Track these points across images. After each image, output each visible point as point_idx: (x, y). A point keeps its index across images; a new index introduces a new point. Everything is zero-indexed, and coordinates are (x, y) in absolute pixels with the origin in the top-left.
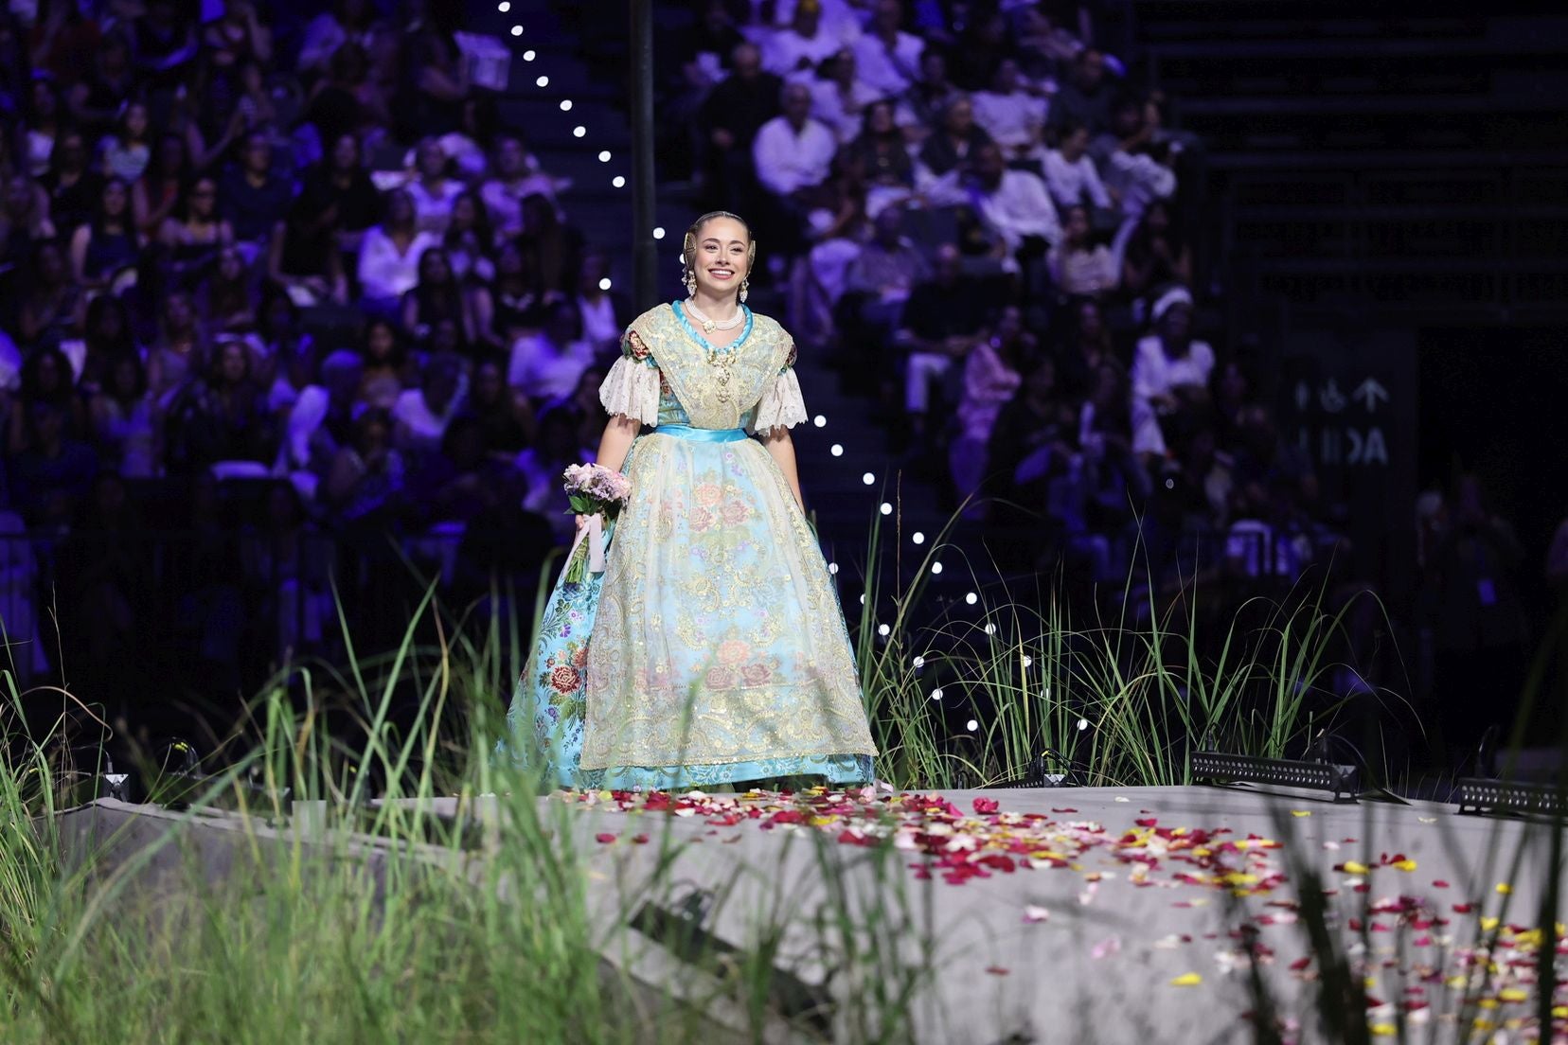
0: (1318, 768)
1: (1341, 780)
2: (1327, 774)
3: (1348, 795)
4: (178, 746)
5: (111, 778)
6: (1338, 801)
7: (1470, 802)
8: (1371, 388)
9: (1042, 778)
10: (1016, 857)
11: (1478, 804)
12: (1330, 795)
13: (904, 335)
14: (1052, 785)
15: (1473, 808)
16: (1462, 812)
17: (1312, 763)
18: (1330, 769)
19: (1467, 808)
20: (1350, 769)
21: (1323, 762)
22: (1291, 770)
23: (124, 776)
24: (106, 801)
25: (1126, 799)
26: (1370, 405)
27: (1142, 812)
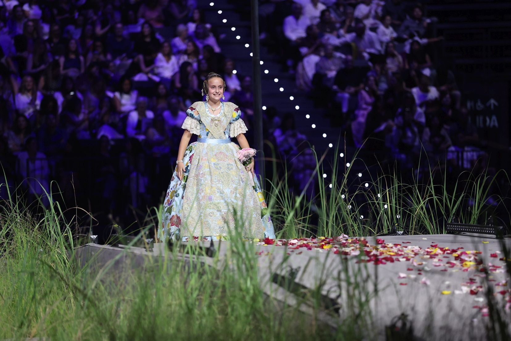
0: (490, 227)
1: (498, 231)
2: (493, 229)
4: (115, 226)
5: (92, 237)
8: (492, 102)
9: (396, 233)
10: (394, 258)
12: (494, 236)
13: (335, 87)
14: (399, 235)
17: (488, 226)
20: (501, 227)
21: (491, 225)
22: (481, 228)
23: (97, 236)
24: (91, 244)
25: (426, 239)
26: (492, 107)
27: (432, 243)
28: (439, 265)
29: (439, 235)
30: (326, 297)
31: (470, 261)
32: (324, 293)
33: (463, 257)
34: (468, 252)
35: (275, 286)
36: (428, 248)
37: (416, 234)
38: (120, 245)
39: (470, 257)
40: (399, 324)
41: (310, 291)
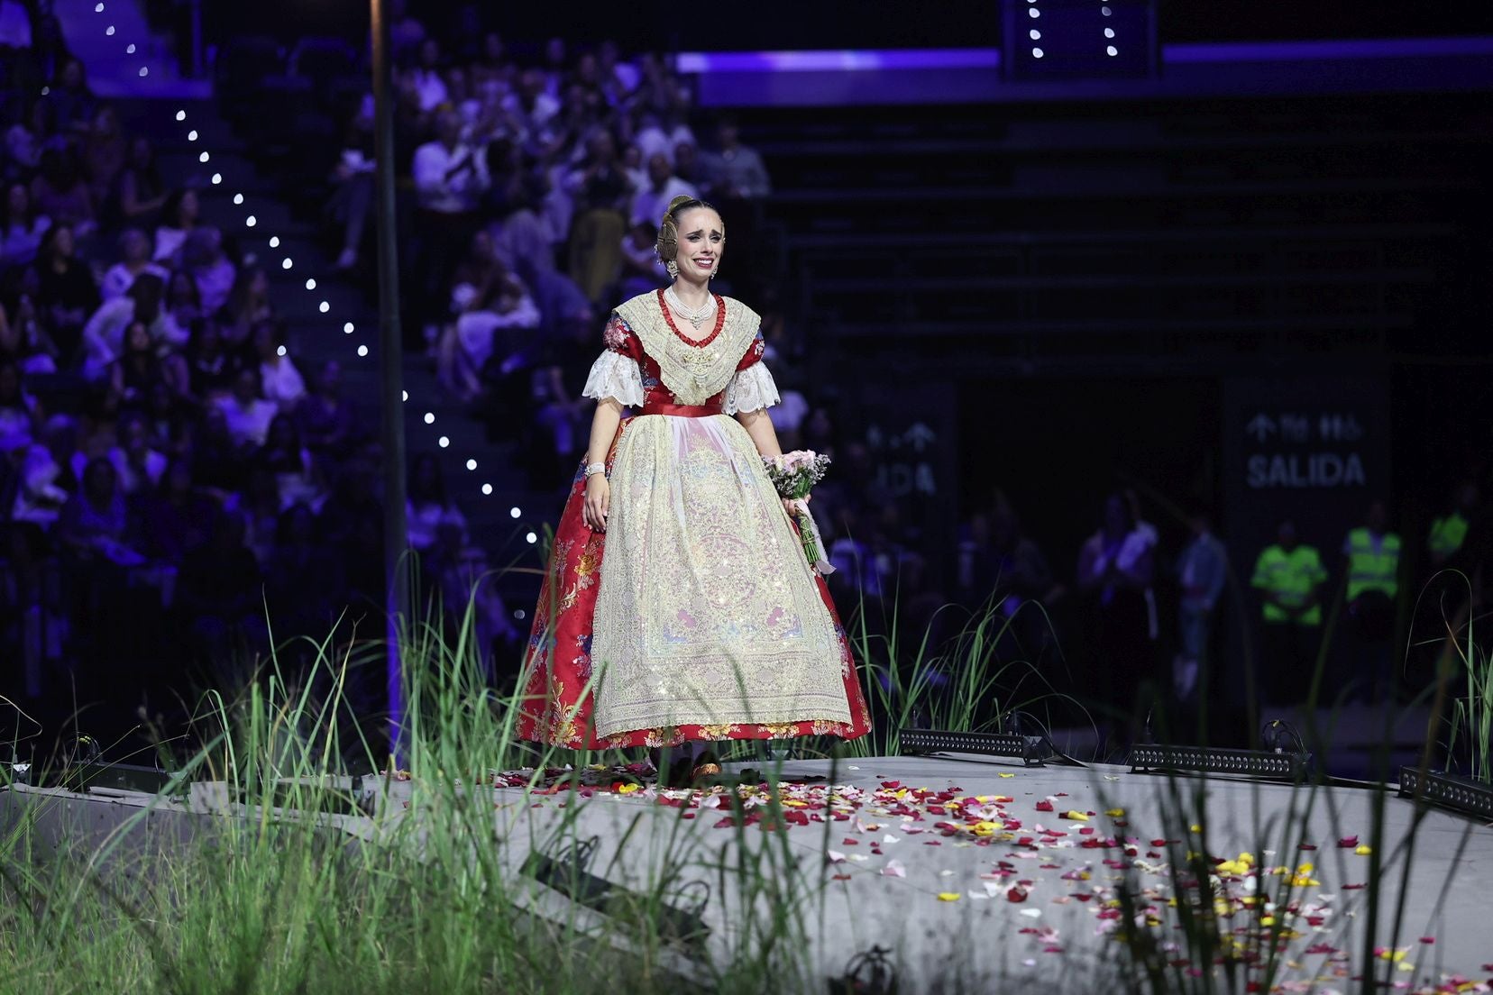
0: (1011, 739)
1: (1031, 748)
2: (1019, 743)
3: (1037, 761)
4: (82, 739)
5: (17, 767)
6: (1028, 765)
7: (1140, 764)
8: (920, 432)
10: (808, 813)
11: (1146, 765)
12: (1021, 760)
15: (1143, 768)
16: (1134, 772)
17: (1005, 735)
18: (1022, 740)
19: (1137, 768)
20: (1038, 739)
21: (1014, 734)
22: (988, 741)
23: (29, 765)
24: (19, 786)
25: (856, 768)
26: (919, 445)
27: (878, 777)
28: (921, 831)
29: (876, 759)
30: (671, 911)
31: (992, 821)
32: (669, 900)
33: (972, 811)
34: (980, 799)
35: (542, 886)
36: (877, 790)
37: (814, 758)
38: (93, 789)
39: (988, 811)
40: (865, 976)
41: (635, 897)
